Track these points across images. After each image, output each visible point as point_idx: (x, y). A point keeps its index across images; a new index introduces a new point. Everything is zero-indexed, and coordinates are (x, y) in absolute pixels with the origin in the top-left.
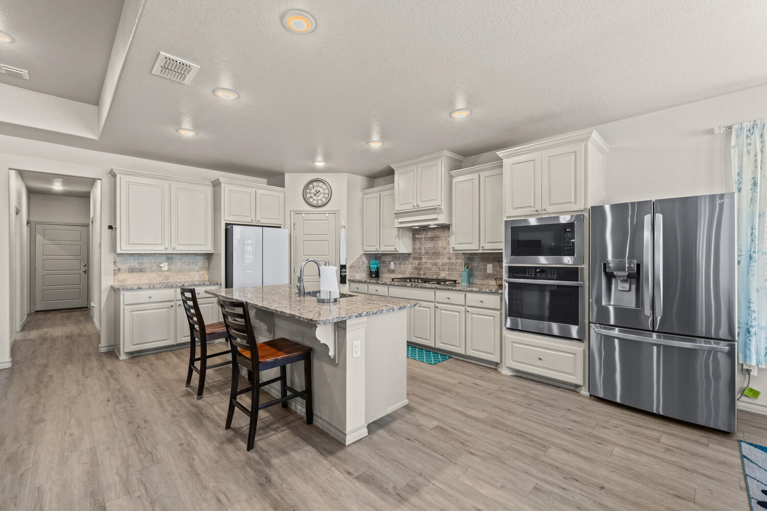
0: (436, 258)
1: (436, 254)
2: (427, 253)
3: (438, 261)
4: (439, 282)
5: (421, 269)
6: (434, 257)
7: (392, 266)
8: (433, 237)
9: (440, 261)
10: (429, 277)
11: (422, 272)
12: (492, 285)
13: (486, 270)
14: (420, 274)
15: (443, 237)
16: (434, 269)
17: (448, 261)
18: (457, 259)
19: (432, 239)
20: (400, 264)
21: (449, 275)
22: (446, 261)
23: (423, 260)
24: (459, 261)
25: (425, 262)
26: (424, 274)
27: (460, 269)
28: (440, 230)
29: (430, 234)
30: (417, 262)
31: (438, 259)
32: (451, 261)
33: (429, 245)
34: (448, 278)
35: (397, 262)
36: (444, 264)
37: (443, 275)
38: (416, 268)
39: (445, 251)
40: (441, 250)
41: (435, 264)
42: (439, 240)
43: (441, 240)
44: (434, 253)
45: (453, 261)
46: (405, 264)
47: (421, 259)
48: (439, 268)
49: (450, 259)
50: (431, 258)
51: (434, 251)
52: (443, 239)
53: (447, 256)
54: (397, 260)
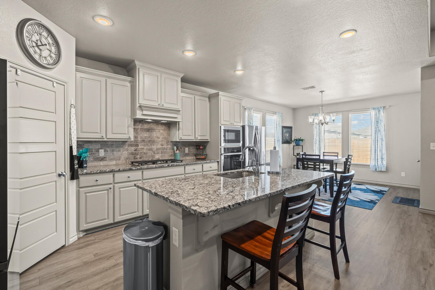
0: (151, 145)
1: (152, 142)
2: (143, 141)
3: (153, 147)
4: (154, 162)
5: (138, 154)
6: (149, 144)
7: (102, 153)
8: (149, 129)
9: (154, 147)
10: (146, 159)
11: (138, 156)
12: (187, 160)
13: (184, 151)
14: (137, 158)
15: (158, 129)
16: (150, 153)
17: (161, 147)
18: (168, 145)
19: (148, 130)
20: (113, 151)
21: (162, 156)
22: (159, 146)
23: (140, 147)
24: (169, 146)
25: (142, 148)
26: (140, 158)
27: (169, 151)
28: (155, 124)
29: (146, 126)
30: (133, 148)
31: (153, 145)
32: (163, 147)
33: (146, 135)
34: (161, 159)
35: (108, 149)
36: (158, 149)
37: (157, 157)
38: (132, 154)
39: (159, 140)
40: (156, 139)
41: (151, 150)
42: (154, 132)
43: (156, 131)
44: (149, 141)
45: (165, 146)
46: (119, 151)
47: (137, 145)
48: (154, 152)
49: (163, 145)
50: (147, 145)
51: (149, 139)
52: (157, 131)
53: (161, 143)
54: (109, 147)
